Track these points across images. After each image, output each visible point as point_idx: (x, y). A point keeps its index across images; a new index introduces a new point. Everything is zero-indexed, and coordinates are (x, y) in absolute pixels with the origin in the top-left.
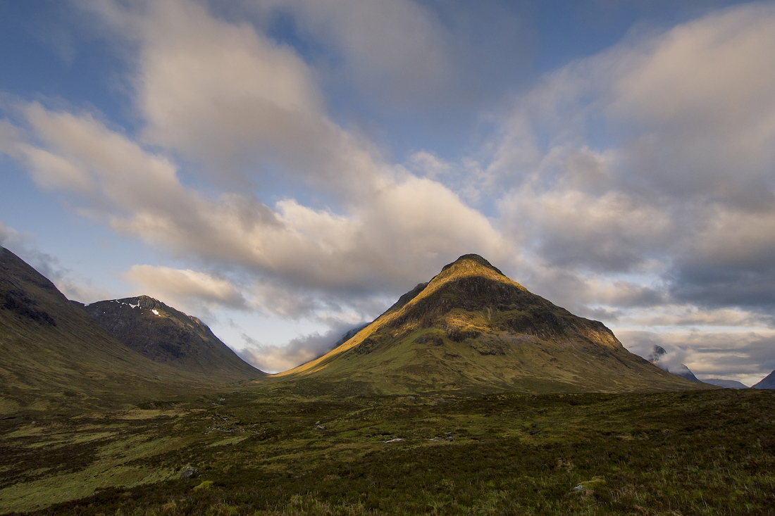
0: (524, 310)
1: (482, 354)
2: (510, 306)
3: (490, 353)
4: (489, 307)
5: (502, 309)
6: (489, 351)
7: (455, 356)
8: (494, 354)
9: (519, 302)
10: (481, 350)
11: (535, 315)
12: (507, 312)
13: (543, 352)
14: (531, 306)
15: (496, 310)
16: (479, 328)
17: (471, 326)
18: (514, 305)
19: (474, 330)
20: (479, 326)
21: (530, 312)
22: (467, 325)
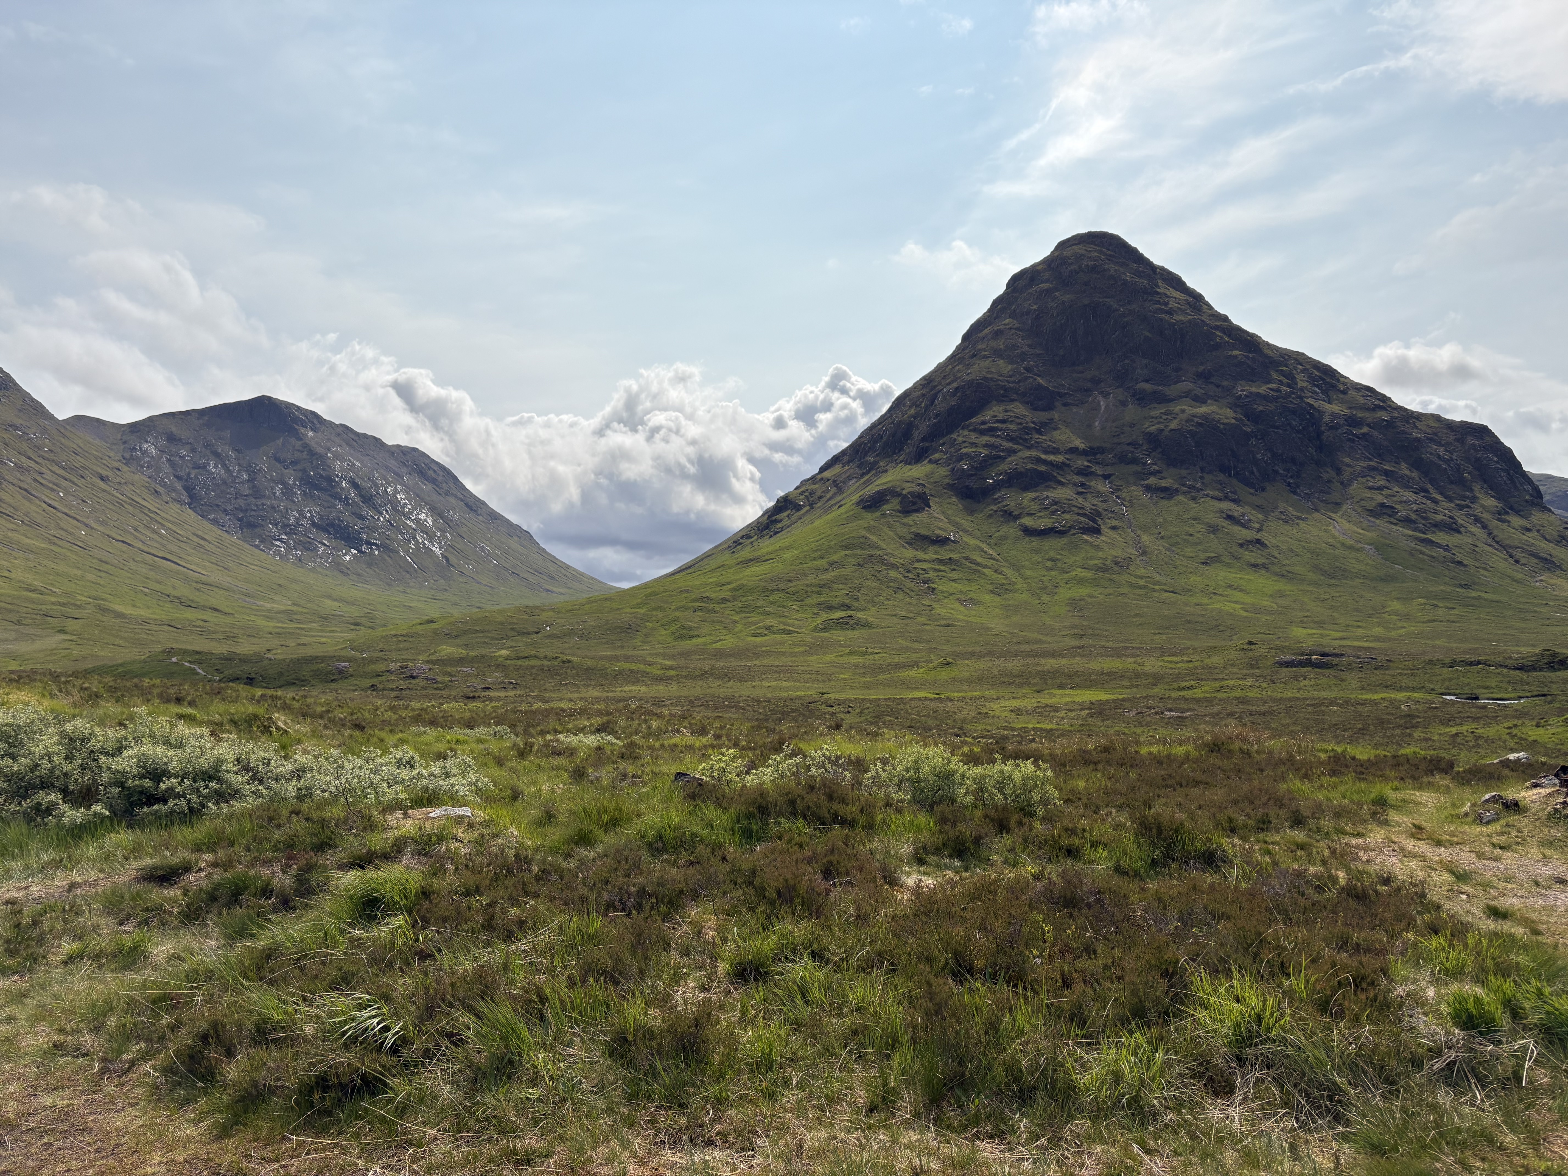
0: (1216, 399)
1: (1028, 532)
2: (1172, 391)
4: (1106, 395)
5: (1142, 399)
7: (937, 541)
8: (1062, 533)
9: (1205, 377)
10: (1027, 521)
12: (1160, 409)
13: (1226, 523)
14: (1243, 389)
15: (1124, 404)
16: (1052, 458)
17: (1027, 453)
18: (1186, 386)
19: (1029, 466)
20: (1055, 451)
21: (1233, 406)
22: (1014, 452)
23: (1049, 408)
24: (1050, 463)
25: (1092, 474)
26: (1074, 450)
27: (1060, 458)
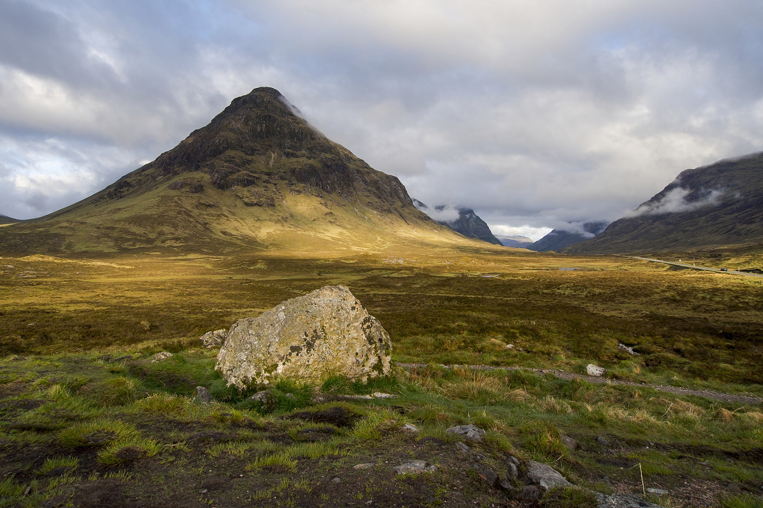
0: (314, 158)
1: (247, 204)
2: (299, 153)
3: (256, 204)
4: (274, 153)
5: (288, 155)
6: (255, 201)
7: (210, 206)
8: (260, 206)
9: (310, 149)
10: (246, 200)
11: (326, 165)
12: (295, 160)
14: (323, 155)
15: (281, 156)
16: (254, 175)
17: (245, 172)
18: (304, 152)
19: (245, 177)
20: (256, 172)
21: (320, 162)
22: (239, 171)
23: (253, 154)
24: (254, 177)
25: (270, 183)
26: (262, 172)
27: (257, 175)
